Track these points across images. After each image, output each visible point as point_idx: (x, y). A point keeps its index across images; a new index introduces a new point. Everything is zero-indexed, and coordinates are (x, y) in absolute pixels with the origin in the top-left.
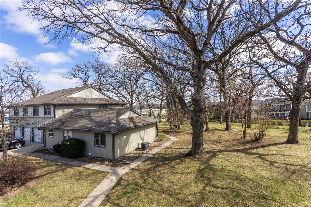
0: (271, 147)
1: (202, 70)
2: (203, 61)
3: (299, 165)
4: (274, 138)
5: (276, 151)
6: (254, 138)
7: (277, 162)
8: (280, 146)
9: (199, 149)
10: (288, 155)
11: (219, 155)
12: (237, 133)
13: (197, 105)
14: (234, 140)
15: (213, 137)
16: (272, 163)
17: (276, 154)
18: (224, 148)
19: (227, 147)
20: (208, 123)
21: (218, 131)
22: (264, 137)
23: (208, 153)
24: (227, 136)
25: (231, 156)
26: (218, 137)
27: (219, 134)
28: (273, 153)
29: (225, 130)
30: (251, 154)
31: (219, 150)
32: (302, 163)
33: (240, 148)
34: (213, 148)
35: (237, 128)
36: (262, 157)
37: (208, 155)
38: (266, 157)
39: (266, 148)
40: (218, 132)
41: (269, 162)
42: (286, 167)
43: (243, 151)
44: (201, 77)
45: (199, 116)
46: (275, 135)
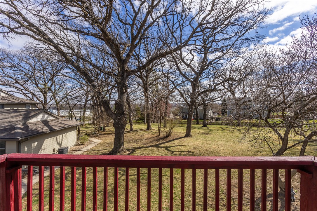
0: (175, 141)
1: (125, 78)
3: (187, 151)
4: (178, 134)
5: (177, 143)
6: (165, 135)
7: (176, 151)
8: (181, 139)
9: (120, 147)
10: (183, 146)
11: (137, 151)
12: (155, 132)
13: (119, 109)
14: (152, 138)
15: (136, 137)
16: (173, 152)
17: (177, 146)
18: (143, 145)
19: (145, 144)
20: (133, 124)
21: (141, 131)
22: (172, 133)
23: (128, 150)
24: (147, 135)
25: (146, 151)
26: (139, 136)
27: (141, 134)
28: (175, 145)
29: (146, 130)
30: (161, 147)
31: (138, 147)
32: (189, 149)
33: (155, 144)
34: (134, 146)
35: (155, 127)
36: (168, 149)
37: (128, 152)
38: (170, 149)
39: (172, 142)
40: (141, 132)
41: (171, 152)
42: (180, 153)
43: (157, 146)
44: (124, 84)
45: (121, 119)
46: (180, 132)
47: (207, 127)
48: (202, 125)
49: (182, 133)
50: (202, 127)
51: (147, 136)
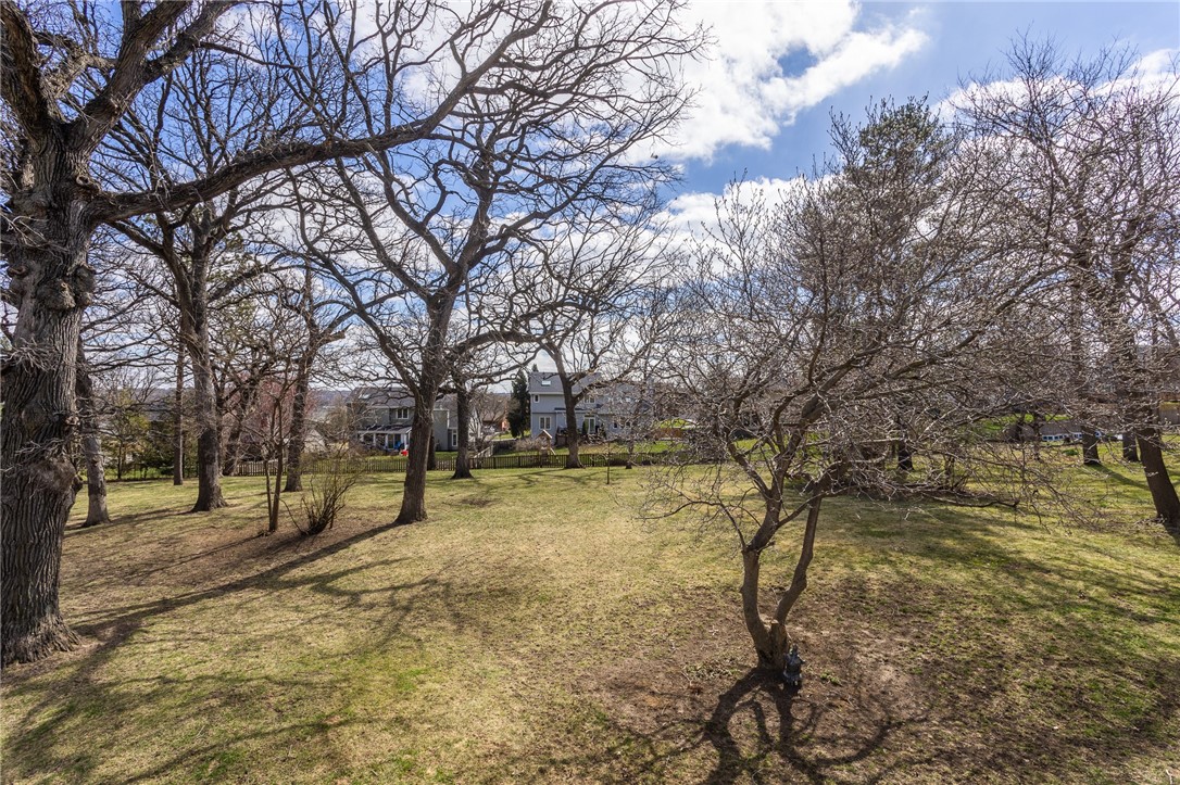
0: (356, 545)
2: (81, 182)
3: (423, 582)
4: (366, 515)
5: (370, 555)
6: (305, 526)
7: (370, 588)
8: (382, 535)
9: (29, 626)
10: (397, 561)
11: (154, 628)
12: (244, 515)
13: (26, 402)
14: (232, 545)
15: (131, 552)
16: (355, 596)
17: (368, 566)
18: (181, 591)
19: (194, 583)
20: (107, 487)
21: (161, 518)
22: (339, 515)
23: (88, 631)
24: (199, 535)
25: (209, 614)
26: (154, 546)
27: (164, 534)
28: (359, 564)
29: (193, 511)
30: (292, 584)
31: (154, 603)
32: (427, 573)
33: (253, 573)
34: (122, 604)
35: (243, 495)
36: (329, 585)
37: (88, 646)
38: (341, 583)
39: (341, 552)
40: (159, 522)
41: (346, 598)
42: (391, 597)
43: (265, 582)
44: (70, 260)
45: (39, 458)
46: (369, 503)
47: (469, 476)
48: (453, 473)
49: (381, 509)
50: (454, 478)
51: (200, 540)
